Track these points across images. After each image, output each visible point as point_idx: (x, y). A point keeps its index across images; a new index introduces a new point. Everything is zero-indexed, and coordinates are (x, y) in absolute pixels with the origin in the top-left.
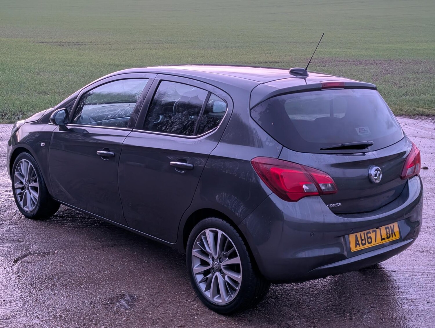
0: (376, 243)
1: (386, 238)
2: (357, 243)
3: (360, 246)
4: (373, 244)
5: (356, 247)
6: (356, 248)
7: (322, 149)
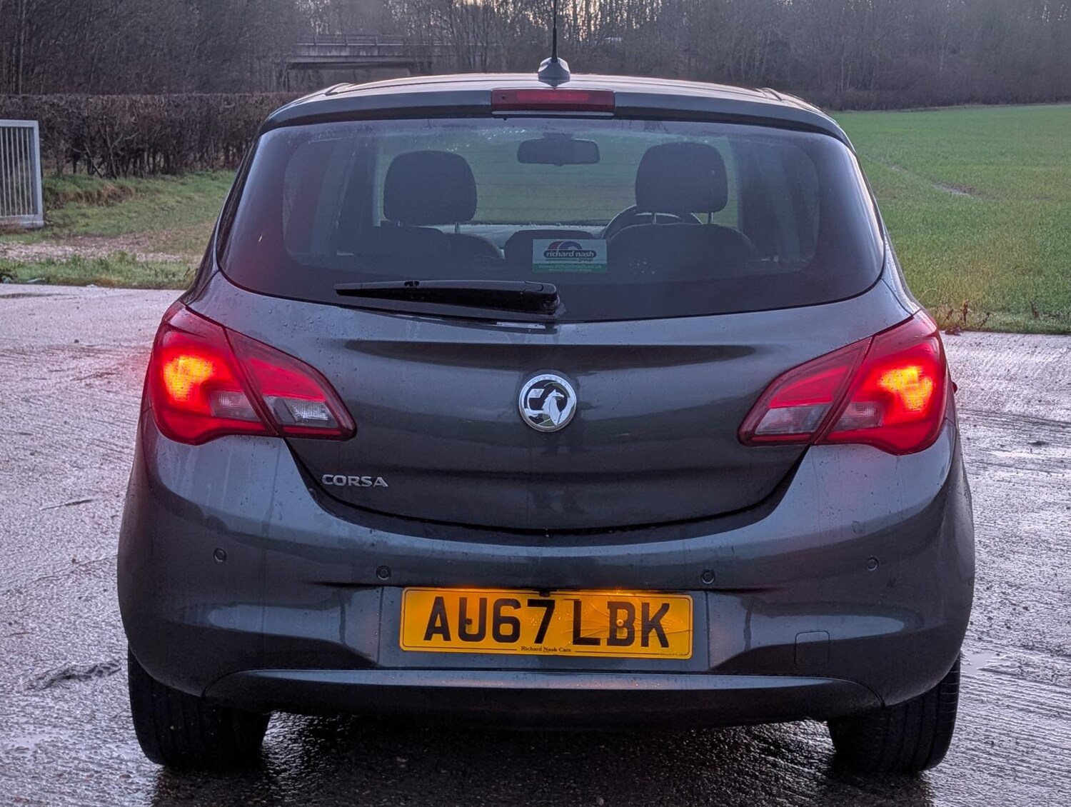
0: (539, 645)
1: (604, 642)
2: (438, 624)
3: (447, 638)
4: (523, 648)
5: (428, 637)
6: (427, 643)
7: (341, 292)
